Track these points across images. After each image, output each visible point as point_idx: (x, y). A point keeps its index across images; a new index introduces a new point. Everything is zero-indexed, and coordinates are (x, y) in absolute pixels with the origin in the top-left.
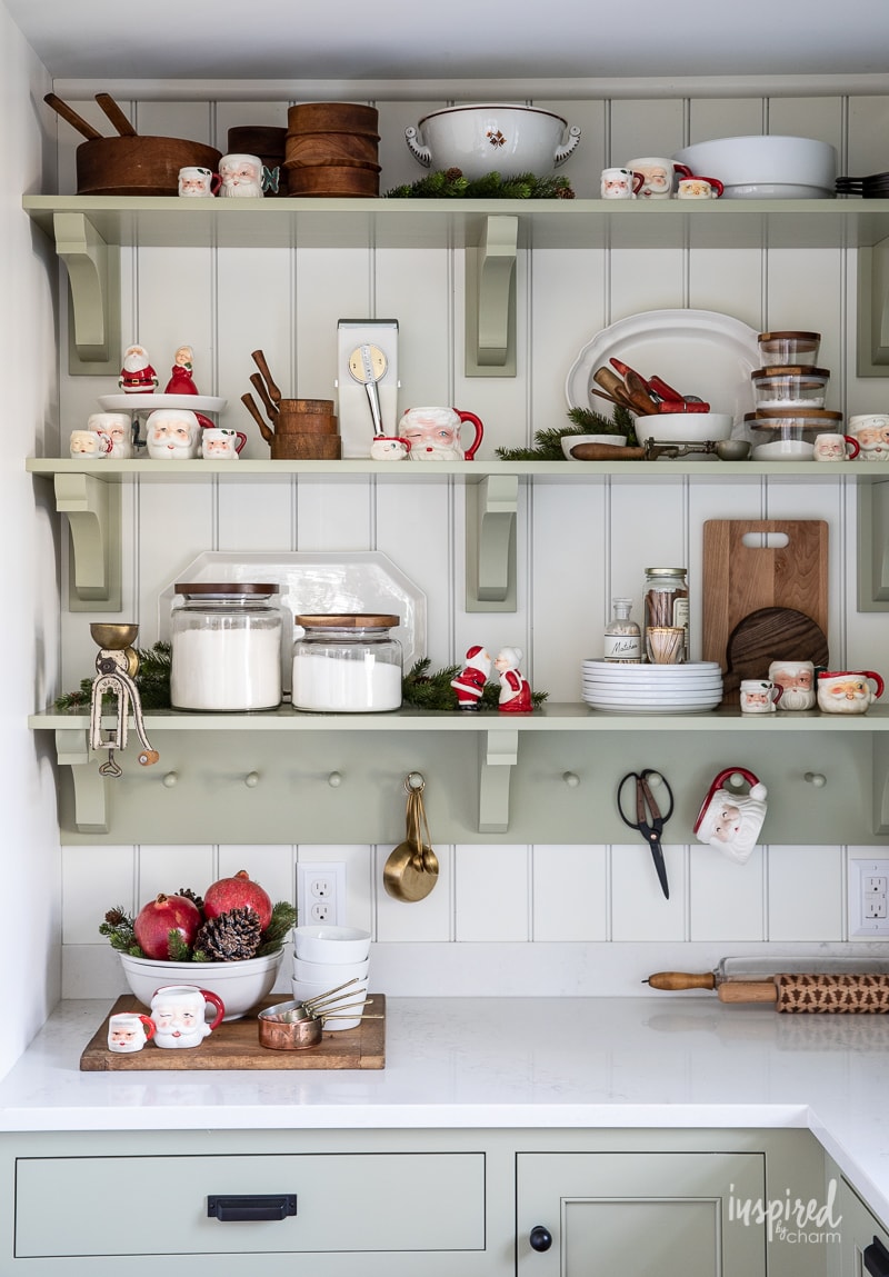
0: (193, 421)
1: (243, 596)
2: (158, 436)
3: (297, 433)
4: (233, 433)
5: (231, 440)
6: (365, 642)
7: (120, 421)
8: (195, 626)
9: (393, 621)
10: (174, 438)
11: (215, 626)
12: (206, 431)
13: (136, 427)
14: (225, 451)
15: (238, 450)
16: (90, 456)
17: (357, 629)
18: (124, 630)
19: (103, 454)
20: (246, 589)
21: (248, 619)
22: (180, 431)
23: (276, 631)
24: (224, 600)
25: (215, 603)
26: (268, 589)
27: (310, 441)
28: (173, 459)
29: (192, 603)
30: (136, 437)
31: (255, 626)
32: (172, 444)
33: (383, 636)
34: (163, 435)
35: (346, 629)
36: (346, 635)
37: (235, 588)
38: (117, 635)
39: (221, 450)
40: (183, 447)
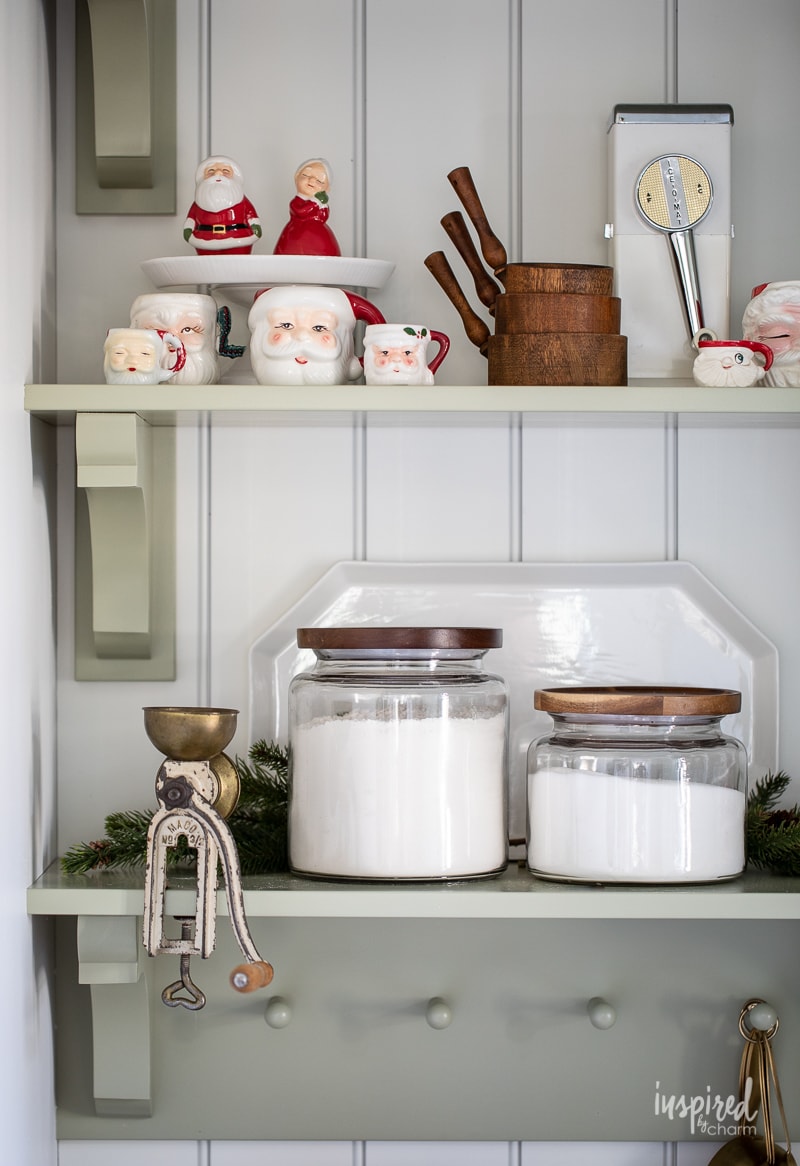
0: (344, 309)
1: (434, 653)
2: (276, 338)
3: (546, 332)
4: (424, 333)
5: (421, 347)
6: (678, 744)
7: (194, 309)
8: (343, 711)
9: (727, 702)
10: (309, 343)
11: (383, 711)
12: (370, 329)
13: (224, 319)
14: (409, 369)
15: (434, 366)
16: (144, 379)
17: (662, 719)
18: (212, 721)
19: (168, 374)
20: (442, 638)
21: (446, 699)
22: (318, 328)
23: (497, 722)
24: (396, 662)
25: (380, 668)
26: (481, 639)
27: (572, 347)
28: (307, 384)
29: (333, 667)
30: (224, 339)
31: (460, 711)
32: (305, 353)
33: (710, 733)
34: (287, 336)
35: (636, 718)
36: (635, 731)
37: (419, 638)
38: (199, 731)
39: (402, 366)
40: (326, 360)
